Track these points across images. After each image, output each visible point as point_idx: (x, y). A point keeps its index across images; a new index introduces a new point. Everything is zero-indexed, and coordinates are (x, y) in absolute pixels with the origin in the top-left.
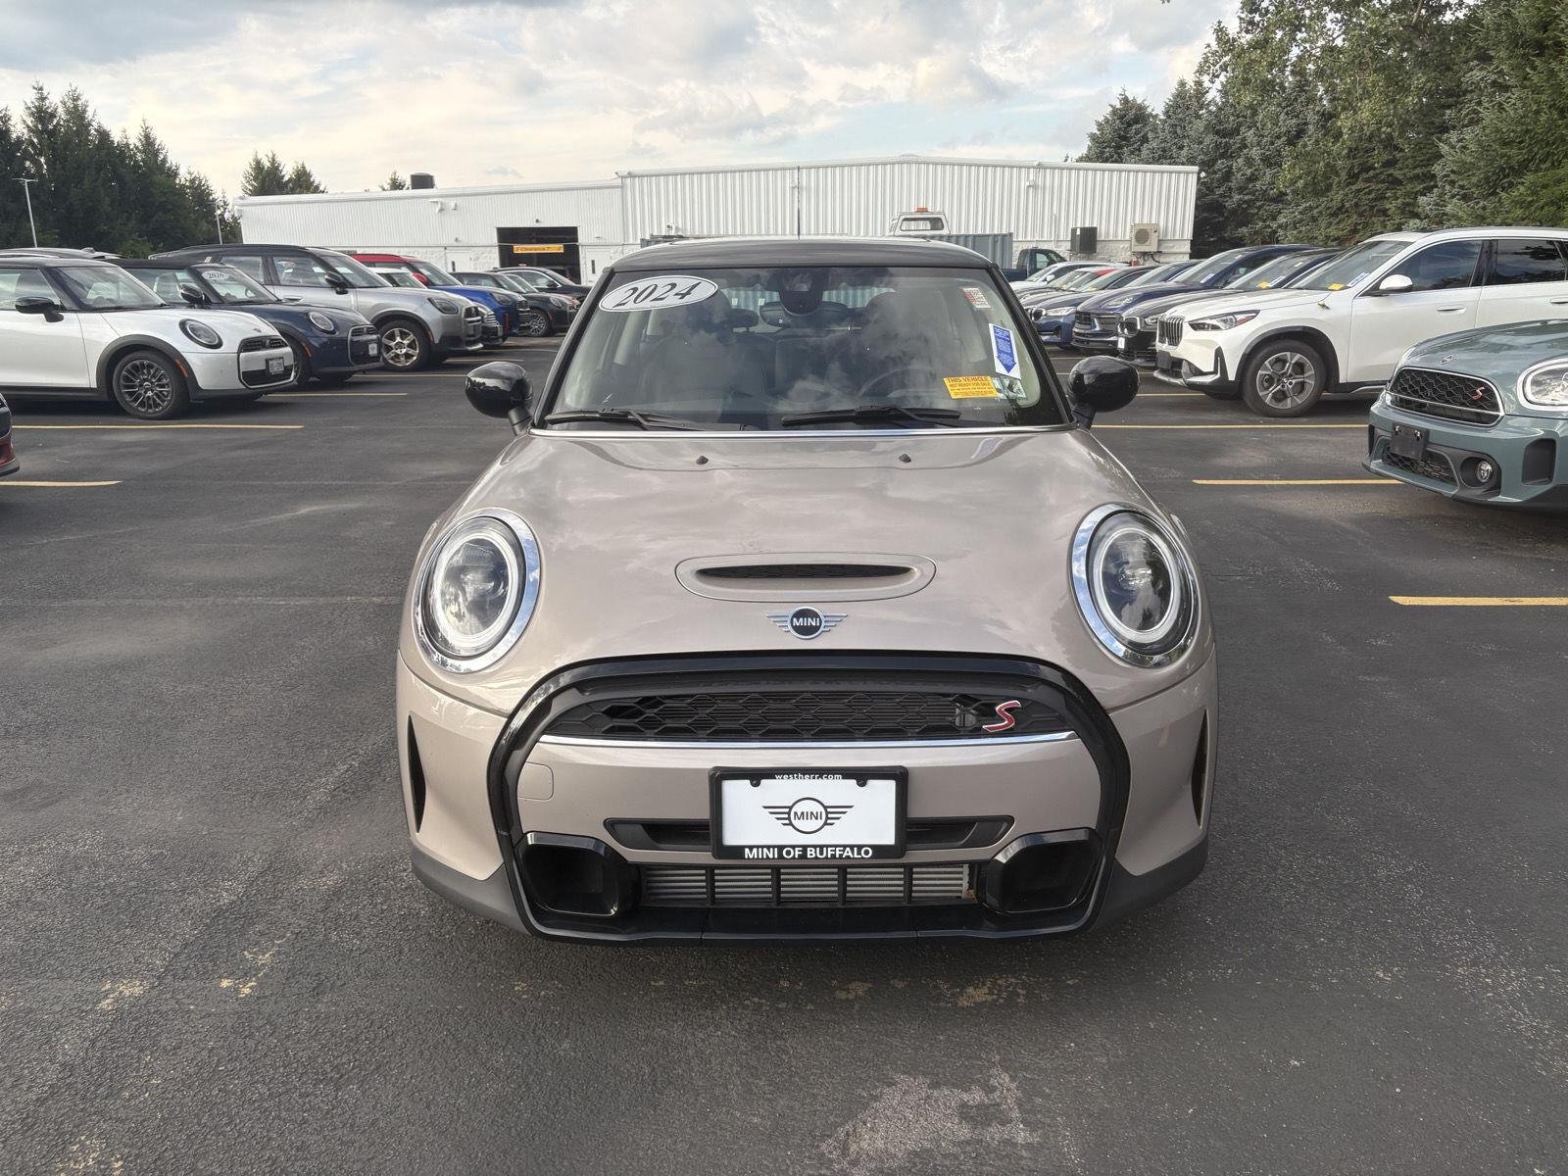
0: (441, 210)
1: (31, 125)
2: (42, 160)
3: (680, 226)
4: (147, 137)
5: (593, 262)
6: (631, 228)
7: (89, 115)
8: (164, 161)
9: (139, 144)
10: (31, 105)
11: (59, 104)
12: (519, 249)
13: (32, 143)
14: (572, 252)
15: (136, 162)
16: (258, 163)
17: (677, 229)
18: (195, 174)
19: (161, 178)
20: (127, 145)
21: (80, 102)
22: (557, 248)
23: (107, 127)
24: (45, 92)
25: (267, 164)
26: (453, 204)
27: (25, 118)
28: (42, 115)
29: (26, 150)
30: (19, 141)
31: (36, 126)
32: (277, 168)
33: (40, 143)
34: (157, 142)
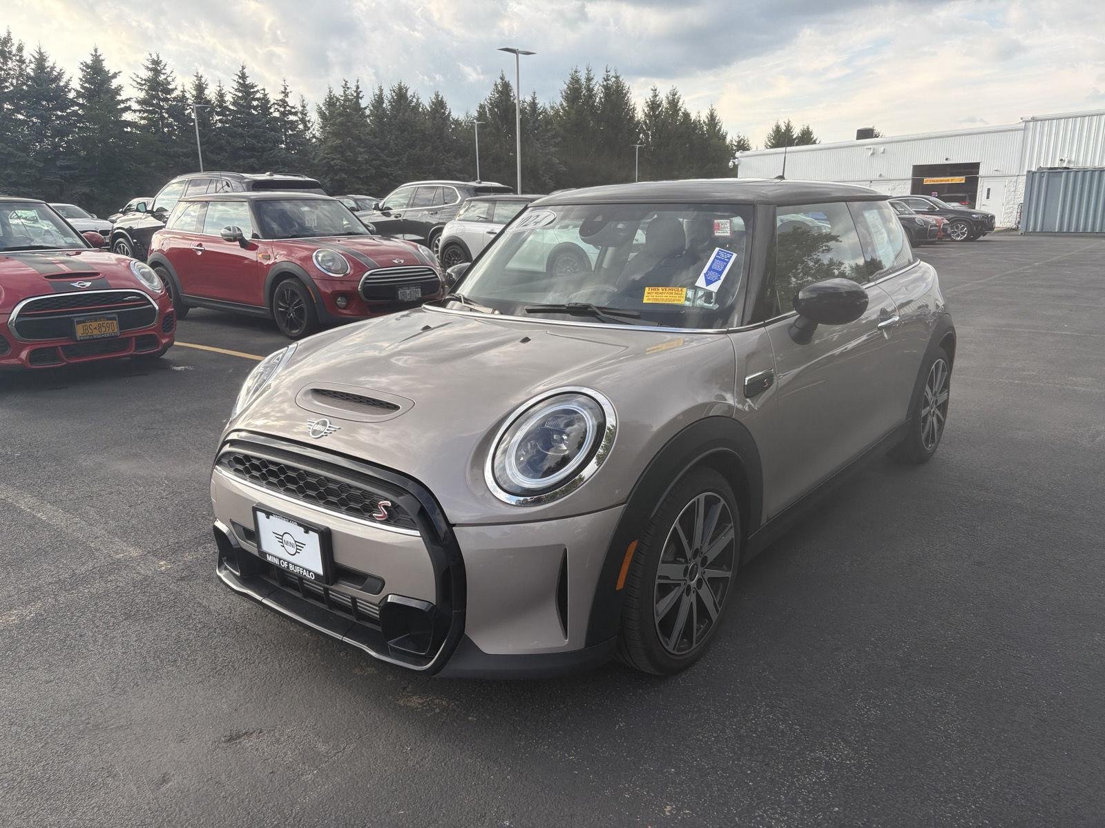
0: (873, 154)
1: (646, 111)
2: (650, 133)
3: (1073, 159)
4: (712, 115)
5: (989, 190)
6: (1027, 160)
7: (680, 104)
8: (720, 129)
9: (706, 121)
10: (649, 100)
11: (664, 98)
12: (928, 181)
13: (645, 122)
14: (972, 183)
15: (703, 132)
16: (778, 127)
17: (1069, 162)
18: (742, 137)
19: (715, 141)
20: (699, 121)
21: (676, 97)
22: (959, 180)
23: (689, 111)
24: (657, 92)
25: (783, 128)
26: (882, 149)
27: (645, 108)
28: (654, 106)
29: (642, 127)
30: (638, 122)
31: (649, 113)
32: (789, 130)
33: (650, 122)
34: (717, 118)
